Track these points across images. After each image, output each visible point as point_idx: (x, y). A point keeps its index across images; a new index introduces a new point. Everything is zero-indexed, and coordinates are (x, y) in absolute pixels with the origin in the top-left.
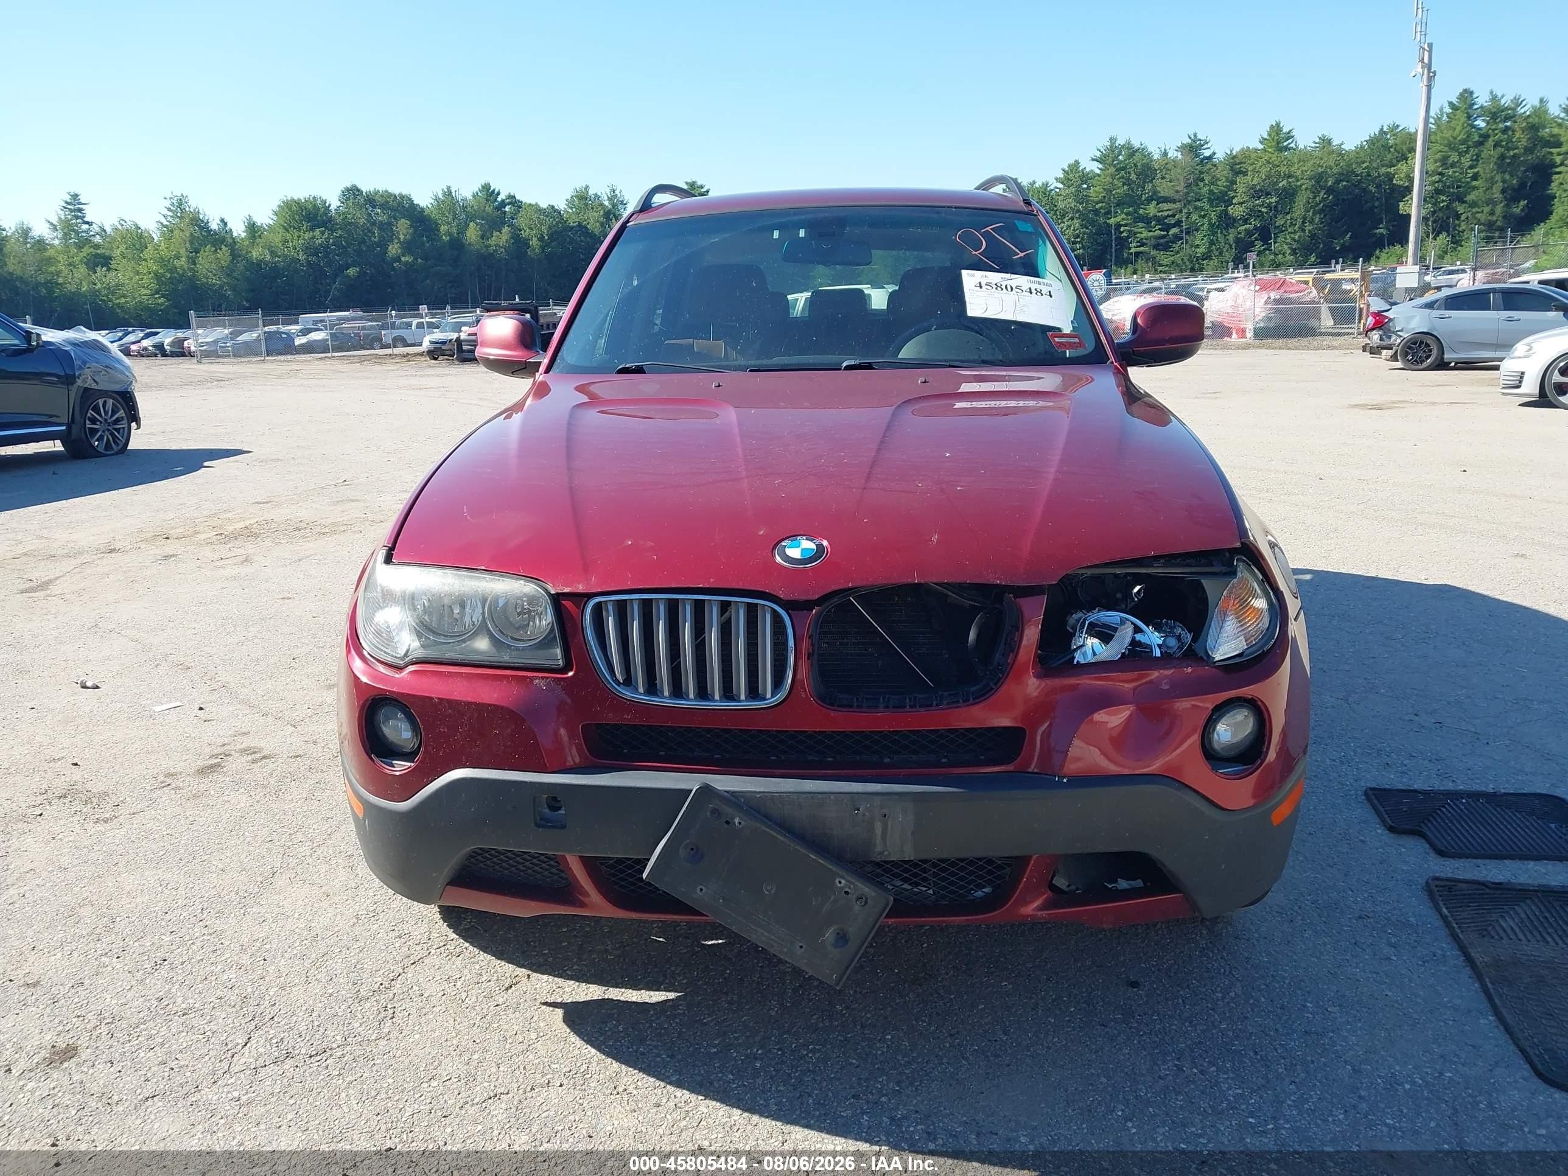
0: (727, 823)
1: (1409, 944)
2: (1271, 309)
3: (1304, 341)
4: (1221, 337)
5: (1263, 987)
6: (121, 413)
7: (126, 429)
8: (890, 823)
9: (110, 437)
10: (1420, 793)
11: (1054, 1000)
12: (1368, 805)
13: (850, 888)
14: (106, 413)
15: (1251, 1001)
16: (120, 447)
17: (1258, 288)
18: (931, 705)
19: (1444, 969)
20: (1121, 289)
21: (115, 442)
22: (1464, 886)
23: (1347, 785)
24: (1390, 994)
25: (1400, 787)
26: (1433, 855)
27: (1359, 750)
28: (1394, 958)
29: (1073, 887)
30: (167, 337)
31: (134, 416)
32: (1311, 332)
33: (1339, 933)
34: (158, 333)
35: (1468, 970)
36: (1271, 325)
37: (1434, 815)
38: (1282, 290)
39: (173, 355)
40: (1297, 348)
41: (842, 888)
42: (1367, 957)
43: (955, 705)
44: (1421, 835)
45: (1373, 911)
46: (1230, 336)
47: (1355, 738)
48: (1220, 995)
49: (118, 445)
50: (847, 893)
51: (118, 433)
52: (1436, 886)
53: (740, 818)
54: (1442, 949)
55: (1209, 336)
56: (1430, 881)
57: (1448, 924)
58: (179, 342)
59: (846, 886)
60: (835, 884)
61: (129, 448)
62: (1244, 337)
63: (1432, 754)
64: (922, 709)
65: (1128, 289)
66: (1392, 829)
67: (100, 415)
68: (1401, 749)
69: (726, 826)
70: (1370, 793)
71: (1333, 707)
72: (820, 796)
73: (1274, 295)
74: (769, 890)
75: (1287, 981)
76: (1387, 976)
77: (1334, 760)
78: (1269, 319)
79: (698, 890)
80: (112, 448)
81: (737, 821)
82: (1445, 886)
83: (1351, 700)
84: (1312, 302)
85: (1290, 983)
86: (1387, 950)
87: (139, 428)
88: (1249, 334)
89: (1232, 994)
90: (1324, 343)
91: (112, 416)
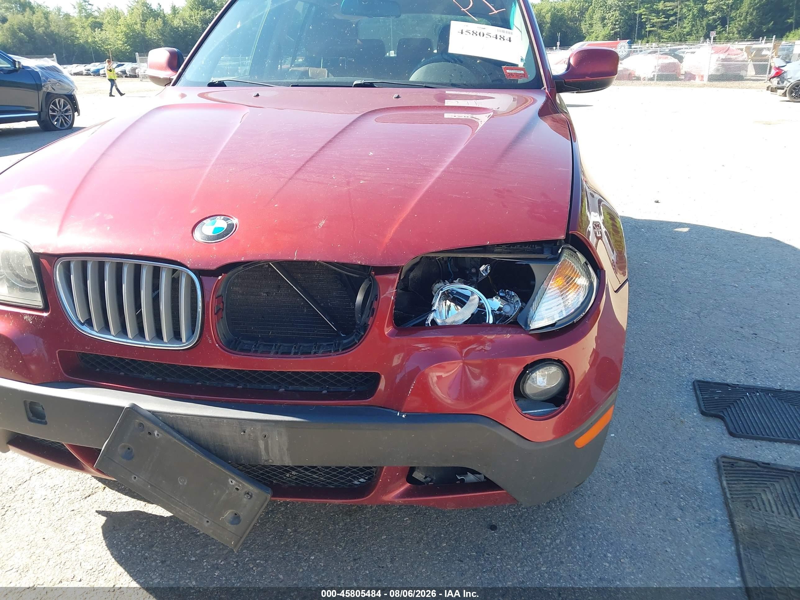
0: (150, 433)
1: (692, 508)
2: (719, 64)
3: (736, 83)
4: (689, 80)
5: (582, 536)
6: (68, 107)
7: (72, 116)
8: (269, 442)
9: (63, 120)
10: (729, 386)
11: (434, 536)
12: (693, 393)
13: (239, 486)
14: (60, 107)
15: (570, 548)
16: (69, 125)
17: (713, 52)
18: (310, 353)
19: (713, 532)
20: (637, 51)
21: (66, 122)
22: (743, 463)
23: (683, 377)
24: (668, 550)
25: (718, 380)
26: (727, 435)
27: (697, 351)
28: (679, 519)
29: (429, 479)
30: (128, 66)
31: (76, 109)
32: (740, 78)
33: (646, 495)
34: (123, 65)
35: (729, 534)
36: (718, 73)
37: (735, 404)
38: (727, 53)
39: (131, 76)
40: (731, 87)
41: (233, 486)
42: (660, 517)
43: (329, 354)
44: (722, 418)
45: (675, 479)
46: (694, 79)
47: (697, 342)
48: (549, 541)
49: (68, 124)
50: (237, 489)
51: (68, 118)
52: (723, 462)
53: (158, 432)
54: (715, 514)
55: (682, 79)
56: (720, 459)
57: (725, 494)
58: (134, 70)
59: (236, 485)
60: (228, 482)
61: (74, 126)
62: (702, 80)
63: (745, 356)
64: (303, 356)
65: (641, 51)
66: (703, 413)
67: (57, 108)
68: (725, 352)
69: (149, 436)
70: (696, 384)
71: (689, 319)
72: (216, 420)
73: (723, 56)
74: (182, 482)
75: (599, 533)
76: (671, 533)
77: (679, 358)
78: (718, 70)
79: (133, 479)
80: (64, 126)
81: (156, 433)
82: (730, 463)
83: (702, 314)
84: (744, 61)
85: (601, 535)
86: (677, 512)
87: (79, 115)
88: (706, 78)
89: (558, 541)
90: (748, 85)
91: (63, 108)
